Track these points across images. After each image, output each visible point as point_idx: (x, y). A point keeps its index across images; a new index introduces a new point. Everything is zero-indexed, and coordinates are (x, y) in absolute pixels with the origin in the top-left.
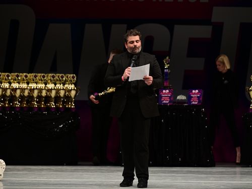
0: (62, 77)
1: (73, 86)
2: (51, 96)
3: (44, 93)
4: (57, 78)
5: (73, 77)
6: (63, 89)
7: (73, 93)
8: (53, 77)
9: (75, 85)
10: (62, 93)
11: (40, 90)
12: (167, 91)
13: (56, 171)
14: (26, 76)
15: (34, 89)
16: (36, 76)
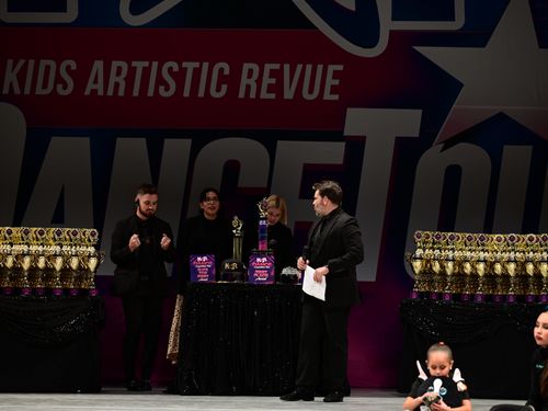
0: (75, 234)
1: (92, 250)
2: (54, 269)
3: (41, 263)
4: (64, 235)
5: (93, 234)
6: (76, 255)
7: (93, 263)
8: (59, 233)
9: (97, 247)
10: (74, 263)
11: (36, 257)
12: (265, 259)
13: (63, 403)
14: (9, 232)
15: (24, 255)
16: (27, 233)
